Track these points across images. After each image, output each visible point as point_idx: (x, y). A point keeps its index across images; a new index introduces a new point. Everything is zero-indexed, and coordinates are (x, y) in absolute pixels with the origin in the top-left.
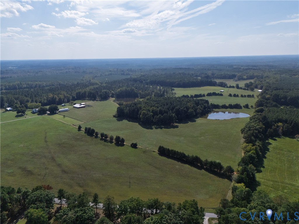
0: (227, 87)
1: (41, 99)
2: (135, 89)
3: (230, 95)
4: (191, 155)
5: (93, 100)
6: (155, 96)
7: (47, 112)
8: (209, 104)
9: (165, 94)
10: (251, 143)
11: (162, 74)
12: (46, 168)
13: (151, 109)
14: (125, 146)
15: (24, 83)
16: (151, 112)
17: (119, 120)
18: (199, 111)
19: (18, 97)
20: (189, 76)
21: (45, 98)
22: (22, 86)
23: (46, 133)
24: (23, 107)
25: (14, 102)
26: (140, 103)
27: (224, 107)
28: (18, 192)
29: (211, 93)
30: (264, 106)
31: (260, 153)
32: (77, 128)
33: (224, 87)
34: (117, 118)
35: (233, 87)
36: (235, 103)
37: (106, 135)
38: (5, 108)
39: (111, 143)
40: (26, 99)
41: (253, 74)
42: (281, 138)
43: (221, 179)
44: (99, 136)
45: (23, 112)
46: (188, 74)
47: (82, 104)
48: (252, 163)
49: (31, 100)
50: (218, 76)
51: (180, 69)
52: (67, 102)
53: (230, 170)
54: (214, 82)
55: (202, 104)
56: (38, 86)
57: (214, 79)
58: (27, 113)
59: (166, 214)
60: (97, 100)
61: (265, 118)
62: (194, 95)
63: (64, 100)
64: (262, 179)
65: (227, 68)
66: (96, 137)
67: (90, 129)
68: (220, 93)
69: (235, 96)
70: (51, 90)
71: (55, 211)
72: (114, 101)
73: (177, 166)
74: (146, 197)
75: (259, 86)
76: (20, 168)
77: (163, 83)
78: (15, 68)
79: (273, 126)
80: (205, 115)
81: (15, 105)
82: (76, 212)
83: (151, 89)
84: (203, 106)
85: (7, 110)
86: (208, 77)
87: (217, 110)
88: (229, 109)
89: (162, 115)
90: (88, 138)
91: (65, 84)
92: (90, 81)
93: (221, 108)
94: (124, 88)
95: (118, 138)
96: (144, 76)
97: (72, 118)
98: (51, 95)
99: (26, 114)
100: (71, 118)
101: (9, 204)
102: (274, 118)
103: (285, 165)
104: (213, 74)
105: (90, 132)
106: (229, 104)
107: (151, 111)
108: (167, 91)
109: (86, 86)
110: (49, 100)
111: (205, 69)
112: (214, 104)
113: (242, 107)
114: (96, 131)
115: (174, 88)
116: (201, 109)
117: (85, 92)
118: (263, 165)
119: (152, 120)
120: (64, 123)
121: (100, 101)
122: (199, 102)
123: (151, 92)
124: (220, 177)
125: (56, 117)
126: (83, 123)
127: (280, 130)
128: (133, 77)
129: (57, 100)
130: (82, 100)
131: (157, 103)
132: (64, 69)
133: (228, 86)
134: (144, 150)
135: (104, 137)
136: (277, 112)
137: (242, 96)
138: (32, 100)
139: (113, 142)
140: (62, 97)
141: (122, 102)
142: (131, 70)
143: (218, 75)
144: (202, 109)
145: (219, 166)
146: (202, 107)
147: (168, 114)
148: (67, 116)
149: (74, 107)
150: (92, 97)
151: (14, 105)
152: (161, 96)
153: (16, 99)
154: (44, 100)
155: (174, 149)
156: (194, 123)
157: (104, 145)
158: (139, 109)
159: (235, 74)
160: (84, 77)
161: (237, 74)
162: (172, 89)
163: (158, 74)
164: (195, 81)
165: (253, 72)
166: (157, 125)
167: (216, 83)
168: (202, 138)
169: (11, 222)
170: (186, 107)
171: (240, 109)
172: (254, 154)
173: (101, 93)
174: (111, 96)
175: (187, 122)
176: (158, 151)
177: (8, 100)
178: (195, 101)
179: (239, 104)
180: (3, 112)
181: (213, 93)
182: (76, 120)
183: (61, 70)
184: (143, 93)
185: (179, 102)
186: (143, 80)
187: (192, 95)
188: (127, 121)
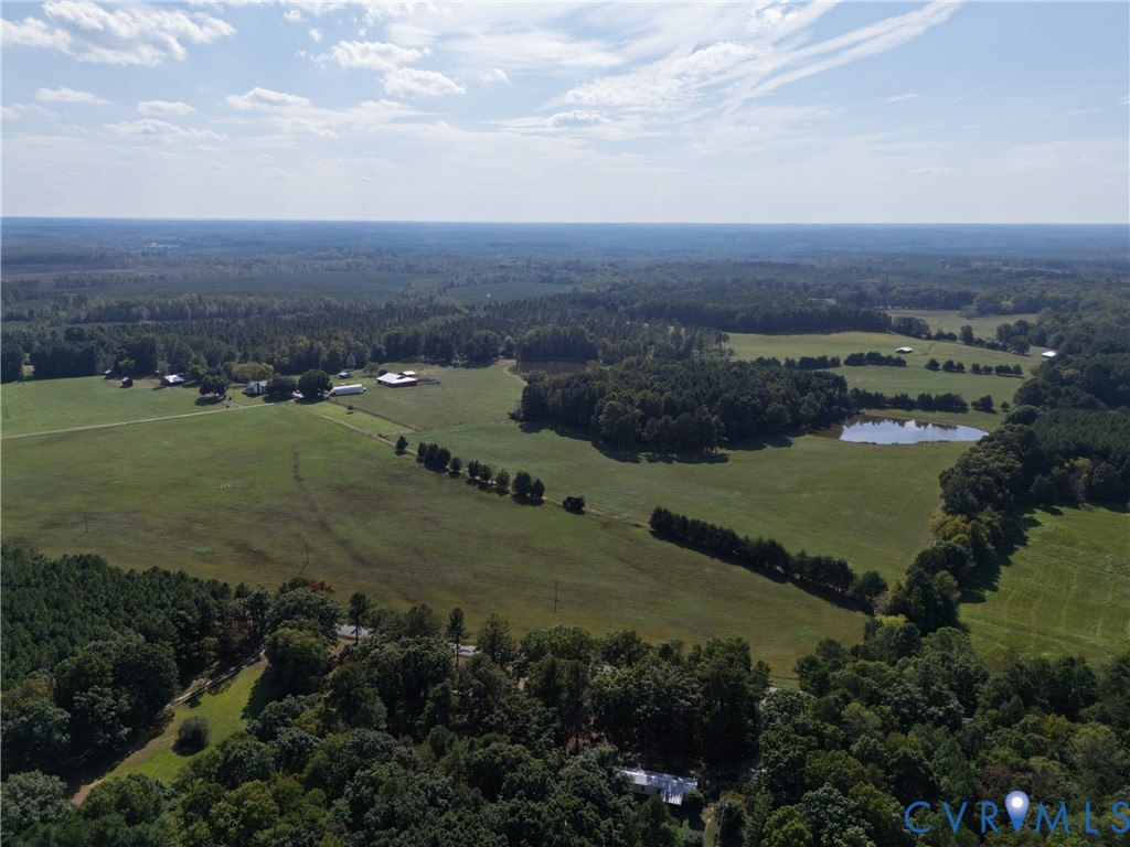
0: (929, 337)
1: (272, 350)
2: (587, 331)
3: (933, 365)
4: (753, 537)
5: (443, 365)
6: (656, 355)
7: (295, 394)
8: (846, 390)
9: (695, 351)
10: (962, 513)
11: (690, 283)
12: (308, 549)
13: (638, 397)
14: (544, 505)
15: (211, 299)
16: (638, 407)
17: (527, 430)
18: (805, 413)
19: (202, 344)
20: (792, 292)
21: (286, 348)
22: (205, 308)
23: (296, 455)
24: (219, 373)
25: (189, 356)
26: (602, 376)
27: (902, 403)
28: (239, 595)
29: (862, 355)
30: (1044, 403)
31: (990, 546)
32: (394, 444)
33: (917, 336)
34: (521, 421)
35: (951, 338)
36: (941, 393)
37: (485, 467)
38: (161, 376)
39: (501, 495)
40: (225, 348)
41: (1044, 292)
42: (1078, 508)
43: (843, 611)
44: (461, 471)
45: (221, 389)
46: (791, 287)
47: (407, 373)
48: (954, 572)
49: (239, 354)
50: (903, 296)
51: (762, 265)
52: (356, 368)
53: (875, 584)
54: (881, 317)
55: (821, 389)
56: (256, 310)
57: (886, 306)
58: (232, 395)
60: (455, 365)
61: (1029, 439)
62: (797, 360)
63: (345, 359)
64: (980, 618)
65: (947, 267)
66: (455, 474)
67: (433, 448)
68: (895, 356)
69: (949, 367)
70: (303, 326)
71: (341, 654)
72: (513, 370)
73: (707, 570)
75: (1051, 339)
76: (231, 543)
77: (689, 316)
78: (170, 246)
79: (1057, 468)
80: (828, 426)
81: (194, 366)
82: (405, 645)
83: (644, 333)
84: (823, 396)
85: (167, 384)
86: (861, 298)
87: (874, 412)
88: (917, 412)
89: (674, 418)
90: (429, 476)
91: (346, 305)
92: (431, 299)
93: (888, 408)
94: (549, 328)
95: (523, 480)
96: (622, 287)
97: (377, 416)
98: (305, 339)
99: (228, 398)
100: (372, 414)
101: (218, 623)
102: (1065, 442)
103: (1068, 587)
104: (883, 290)
105: (435, 459)
106: (921, 393)
107: (637, 404)
108: (701, 341)
109: (418, 315)
110: (298, 356)
111: (858, 271)
112: (864, 391)
113: (970, 407)
114: (452, 456)
115: (729, 334)
116: (813, 406)
117: (417, 335)
118: (995, 584)
119: (640, 434)
120: (350, 429)
121: (467, 366)
122: (809, 382)
123: (642, 345)
124: (840, 605)
125: (323, 409)
126: (410, 431)
127: (1081, 481)
128: (583, 290)
129: (324, 357)
130: (406, 362)
131: (661, 380)
132: (341, 256)
133: (934, 333)
134: (606, 521)
135: (479, 475)
136: (1083, 424)
137: (976, 369)
138: (245, 353)
139: (507, 492)
140: (338, 346)
141: (541, 372)
142: (577, 267)
143: (903, 292)
144: (818, 405)
145: (839, 572)
146: (818, 398)
147: (693, 415)
148: (358, 410)
149: (380, 382)
150: (440, 351)
151: (190, 368)
152: (680, 357)
153: (196, 348)
154: (283, 356)
155: (702, 520)
156: (783, 448)
157: (479, 498)
158: (597, 396)
159: (972, 291)
160: (409, 285)
161: (980, 291)
162: (721, 336)
163: (675, 281)
164: (808, 309)
165: (1041, 285)
166: (654, 452)
167: (890, 322)
168: (802, 495)
169: (222, 669)
170: (759, 396)
171: (959, 414)
172: (964, 543)
173: (471, 341)
174: (503, 353)
175: (761, 447)
176: (651, 523)
177: (169, 349)
178: (795, 379)
179: (958, 396)
180: (154, 387)
181: (871, 354)
182: (388, 423)
183: (330, 258)
184: (616, 346)
185: (738, 378)
186: (617, 302)
187: (790, 358)
188: (553, 432)
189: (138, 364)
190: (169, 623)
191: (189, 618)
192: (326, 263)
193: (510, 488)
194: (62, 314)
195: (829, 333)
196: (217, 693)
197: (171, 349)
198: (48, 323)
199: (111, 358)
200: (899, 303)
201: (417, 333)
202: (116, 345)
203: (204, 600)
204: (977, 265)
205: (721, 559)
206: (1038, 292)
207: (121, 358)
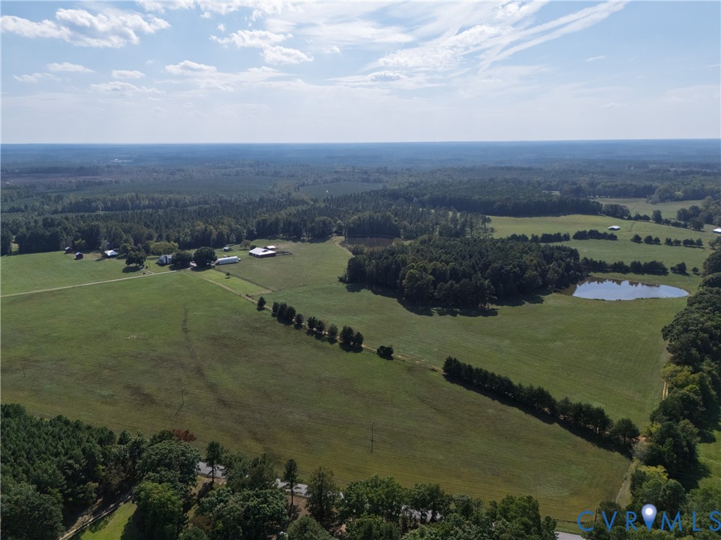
0: (630, 218)
1: (179, 232)
2: (393, 216)
3: (637, 239)
4: (526, 385)
5: (295, 240)
6: (441, 234)
7: (192, 264)
8: (578, 259)
9: (468, 229)
10: (689, 364)
11: (460, 182)
12: (184, 392)
13: (430, 266)
14: (364, 352)
15: (144, 196)
16: (431, 274)
17: (351, 289)
18: (551, 277)
19: (131, 228)
20: (530, 188)
21: (188, 231)
22: (140, 202)
23: (186, 311)
24: (139, 250)
25: (121, 238)
26: (403, 250)
27: (619, 268)
28: (121, 442)
29: (585, 232)
31: (714, 393)
32: (257, 302)
33: (621, 217)
34: (347, 283)
35: (646, 218)
36: (649, 261)
37: (320, 322)
38: (102, 251)
39: (331, 344)
40: (146, 231)
41: (703, 185)
44: (303, 324)
45: (140, 261)
46: (529, 183)
47: (269, 247)
48: (690, 417)
49: (156, 235)
50: (606, 189)
52: (236, 243)
53: (629, 430)
54: (595, 204)
55: (561, 259)
56: (174, 203)
57: (595, 196)
58: (148, 265)
59: (459, 524)
60: (303, 241)
62: (540, 236)
63: (228, 237)
64: (716, 459)
65: (632, 168)
66: (298, 326)
67: (284, 306)
68: (609, 232)
69: (649, 240)
70: (202, 214)
71: (200, 492)
72: (342, 244)
73: (490, 411)
74: (410, 480)
75: (717, 219)
76: (128, 387)
77: (462, 205)
78: (125, 161)
80: (567, 286)
81: (124, 244)
82: (246, 499)
83: (432, 217)
84: (563, 264)
85: (107, 257)
86: (578, 191)
87: (599, 275)
88: (630, 275)
89: (457, 283)
90: (280, 328)
91: (233, 200)
92: (289, 194)
93: (610, 272)
94: (367, 214)
95: (347, 332)
96: (416, 185)
97: (246, 280)
98: (201, 224)
99: (145, 267)
100: (243, 279)
101: (101, 467)
104: (592, 185)
105: (284, 314)
106: (634, 260)
107: (430, 271)
108: (472, 223)
109: (279, 206)
110: (197, 236)
111: (573, 172)
112: (591, 259)
113: (669, 271)
114: (297, 313)
115: (490, 217)
116: (556, 272)
117: (277, 220)
119: (432, 294)
120: (226, 290)
121: (311, 241)
122: (553, 254)
123: (431, 225)
124: (600, 446)
125: (211, 276)
126: (268, 292)
128: (389, 187)
129: (214, 236)
130: (270, 239)
131: (447, 253)
132: (233, 166)
133: (633, 215)
134: (409, 366)
135: (316, 328)
137: (669, 242)
138: (160, 235)
139: (336, 341)
140: (225, 229)
141: (361, 246)
142: (386, 172)
143: (606, 187)
144: (560, 270)
145: (599, 417)
146: (559, 266)
147: (471, 280)
148: (235, 276)
149: (251, 254)
150: (293, 231)
151: (122, 246)
152: (457, 234)
153: (126, 231)
154: (186, 236)
155: (484, 369)
156: (537, 304)
157: (315, 346)
158: (401, 265)
159: (653, 185)
160: (275, 185)
161: (658, 185)
162: (485, 219)
163: (450, 180)
164: (544, 199)
165: (701, 180)
166: (443, 307)
167: (601, 208)
168: (556, 343)
169: (104, 506)
170: (519, 266)
171: (663, 276)
172: (696, 393)
173: (314, 224)
174: (336, 232)
175: (521, 304)
176: (444, 369)
177: (109, 232)
178: (543, 252)
179: (661, 264)
180: (97, 259)
181: (591, 231)
182: (254, 286)
183: (226, 168)
184: (413, 227)
185: (501, 251)
186: (413, 195)
187: (535, 235)
188: (370, 291)
189: (88, 242)
190: (58, 472)
191: (77, 466)
192: (223, 171)
193: (338, 337)
194: (46, 207)
195: (559, 216)
196: (96, 530)
197: (110, 232)
198: (36, 213)
199: (70, 238)
200: (605, 193)
201: (277, 219)
202: (75, 229)
203: (91, 449)
204: (653, 166)
205: (500, 401)
206: (699, 185)
207: (76, 238)
